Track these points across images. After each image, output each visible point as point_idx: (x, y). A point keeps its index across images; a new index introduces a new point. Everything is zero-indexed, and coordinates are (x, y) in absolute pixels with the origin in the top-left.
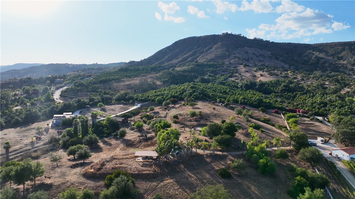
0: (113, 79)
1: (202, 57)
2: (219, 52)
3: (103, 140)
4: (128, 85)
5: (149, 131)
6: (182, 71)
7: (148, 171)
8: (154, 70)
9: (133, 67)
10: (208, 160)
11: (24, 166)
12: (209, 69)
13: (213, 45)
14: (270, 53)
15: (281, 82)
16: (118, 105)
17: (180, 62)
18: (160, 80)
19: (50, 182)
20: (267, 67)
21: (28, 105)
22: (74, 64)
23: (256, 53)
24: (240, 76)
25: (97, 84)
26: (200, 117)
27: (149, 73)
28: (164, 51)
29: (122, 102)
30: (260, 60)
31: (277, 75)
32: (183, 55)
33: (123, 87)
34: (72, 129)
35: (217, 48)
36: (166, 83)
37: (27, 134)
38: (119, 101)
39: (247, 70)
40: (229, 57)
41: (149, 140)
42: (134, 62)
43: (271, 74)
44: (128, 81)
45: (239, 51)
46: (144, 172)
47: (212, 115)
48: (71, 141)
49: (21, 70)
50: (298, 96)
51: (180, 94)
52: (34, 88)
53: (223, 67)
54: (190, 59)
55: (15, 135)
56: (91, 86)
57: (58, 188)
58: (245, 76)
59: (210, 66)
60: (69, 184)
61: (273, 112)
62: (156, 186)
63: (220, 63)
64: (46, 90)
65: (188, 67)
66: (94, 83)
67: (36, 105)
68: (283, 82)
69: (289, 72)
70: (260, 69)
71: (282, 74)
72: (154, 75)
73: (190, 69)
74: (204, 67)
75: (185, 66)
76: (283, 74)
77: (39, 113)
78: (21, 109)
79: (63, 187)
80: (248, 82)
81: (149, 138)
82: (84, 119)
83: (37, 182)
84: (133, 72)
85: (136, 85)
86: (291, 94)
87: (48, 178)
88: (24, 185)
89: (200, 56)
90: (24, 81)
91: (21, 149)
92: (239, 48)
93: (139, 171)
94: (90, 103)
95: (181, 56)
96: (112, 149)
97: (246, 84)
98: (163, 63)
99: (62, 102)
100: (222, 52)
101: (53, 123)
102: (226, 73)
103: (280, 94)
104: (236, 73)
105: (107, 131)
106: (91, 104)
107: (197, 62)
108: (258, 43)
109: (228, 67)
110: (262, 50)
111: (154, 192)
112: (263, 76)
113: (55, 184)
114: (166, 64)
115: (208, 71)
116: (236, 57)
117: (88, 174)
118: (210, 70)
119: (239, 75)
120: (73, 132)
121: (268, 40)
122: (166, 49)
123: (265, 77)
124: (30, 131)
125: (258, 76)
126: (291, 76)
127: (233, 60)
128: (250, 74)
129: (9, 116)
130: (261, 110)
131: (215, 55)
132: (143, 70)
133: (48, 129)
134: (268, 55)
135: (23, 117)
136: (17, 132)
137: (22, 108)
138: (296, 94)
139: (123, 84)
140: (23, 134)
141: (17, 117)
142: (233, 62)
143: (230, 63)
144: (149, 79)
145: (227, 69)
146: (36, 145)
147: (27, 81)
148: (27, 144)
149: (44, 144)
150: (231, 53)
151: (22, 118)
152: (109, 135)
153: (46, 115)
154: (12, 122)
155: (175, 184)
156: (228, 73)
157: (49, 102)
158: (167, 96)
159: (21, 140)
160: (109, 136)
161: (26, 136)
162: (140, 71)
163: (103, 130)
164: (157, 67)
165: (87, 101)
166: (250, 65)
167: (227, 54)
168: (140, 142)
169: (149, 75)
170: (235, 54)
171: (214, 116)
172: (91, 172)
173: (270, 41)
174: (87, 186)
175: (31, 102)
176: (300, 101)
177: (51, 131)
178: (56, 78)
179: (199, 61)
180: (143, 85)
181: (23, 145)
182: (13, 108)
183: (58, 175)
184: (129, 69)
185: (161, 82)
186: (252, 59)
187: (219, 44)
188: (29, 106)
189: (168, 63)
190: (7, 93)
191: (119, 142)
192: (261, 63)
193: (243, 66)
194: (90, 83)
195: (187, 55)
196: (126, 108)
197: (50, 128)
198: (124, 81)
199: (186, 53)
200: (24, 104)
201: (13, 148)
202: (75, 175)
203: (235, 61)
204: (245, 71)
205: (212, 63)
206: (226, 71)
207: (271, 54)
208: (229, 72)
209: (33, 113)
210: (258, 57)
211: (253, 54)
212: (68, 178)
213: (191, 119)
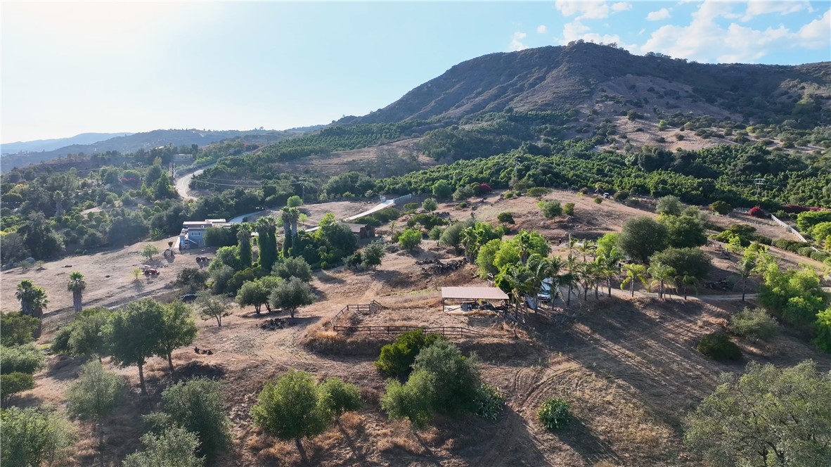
0: (311, 152)
1: (521, 100)
2: (565, 86)
3: (320, 274)
4: (348, 163)
5: (436, 252)
6: (479, 132)
7: (494, 336)
8: (406, 131)
9: (357, 127)
10: (650, 313)
11: (140, 308)
12: (544, 126)
13: (547, 72)
14: (690, 87)
15: (737, 151)
16: (337, 201)
17: (467, 112)
18: (426, 152)
19: (215, 362)
20: (690, 118)
21: (117, 205)
22: (209, 131)
23: (656, 88)
24: (624, 141)
25: (273, 161)
26: (572, 219)
27: (394, 138)
28: (425, 89)
29: (347, 196)
30: (668, 104)
31: (721, 137)
32: (472, 98)
33: (339, 167)
34: (236, 249)
35: (558, 78)
36: (442, 158)
37: (121, 265)
38: (337, 193)
39: (640, 126)
40: (590, 98)
41: (451, 271)
42: (352, 118)
43: (706, 136)
44: (349, 154)
45: (614, 85)
46: (486, 341)
47: (602, 215)
48: (239, 275)
49: (92, 146)
50: (790, 181)
51: (492, 175)
52: (127, 171)
53: (577, 120)
54: (491, 105)
55: (91, 267)
56: (261, 165)
57: (240, 378)
58: (636, 141)
59: (545, 119)
60: (270, 369)
61: (747, 214)
62: (536, 379)
63: (569, 112)
64: (155, 175)
65: (490, 123)
66: (269, 160)
67: (136, 205)
68: (740, 151)
69: (749, 129)
70: (675, 125)
71: (731, 134)
72: (410, 142)
73: (496, 126)
74: (530, 122)
75: (482, 121)
76: (735, 136)
77: (145, 222)
78: (101, 213)
79: (256, 377)
80: (653, 151)
81: (451, 265)
82: (266, 223)
83: (175, 362)
84: (357, 138)
85: (369, 163)
86: (772, 176)
87: (204, 352)
88: (141, 369)
89: (516, 99)
90: (103, 159)
91: (109, 297)
92: (612, 78)
93: (467, 337)
94: (268, 199)
95: (468, 99)
96: (351, 294)
97: (646, 156)
98: (426, 115)
99: (195, 199)
100: (573, 86)
101: (182, 241)
102: (586, 135)
103: (743, 178)
104: (613, 133)
105: (328, 253)
106: (270, 200)
107: (511, 110)
108: (658, 66)
109: (589, 120)
110: (670, 82)
111: (534, 394)
112: (685, 140)
113: (231, 368)
114: (434, 118)
115: (540, 131)
116: (607, 97)
117: (321, 343)
118: (546, 128)
119: (620, 140)
120: (238, 258)
121: (683, 58)
123: (690, 141)
124: (127, 259)
125: (670, 140)
126: (757, 138)
127: (600, 105)
128: (648, 136)
129: (73, 229)
130: (717, 209)
131: (554, 93)
132: (380, 131)
133: (172, 253)
134: (687, 92)
135: (107, 229)
136: (97, 262)
137: (103, 212)
138: (786, 177)
139: (336, 161)
140: (111, 265)
141: (92, 231)
142: (603, 108)
143: (595, 112)
144: (401, 149)
145: (589, 126)
146: (148, 289)
147: (109, 159)
148: (123, 287)
149: (167, 287)
150: (593, 88)
151: (104, 232)
152: (334, 263)
153: (161, 227)
154: (82, 242)
155: (590, 375)
156: (591, 134)
157: (167, 199)
158: (460, 180)
159: (108, 277)
160: (334, 267)
161: (120, 269)
162: (373, 133)
163: (318, 252)
164: (414, 126)
165: (259, 193)
166: (645, 114)
167: (585, 90)
168: (426, 275)
169: (398, 141)
170: (605, 91)
171: (608, 216)
172: (328, 337)
173: (688, 62)
174: (326, 376)
175: (123, 198)
176: (803, 192)
177: (179, 257)
178: (175, 151)
179: (515, 110)
180: (385, 164)
181: (114, 289)
182: (81, 210)
183: (232, 345)
184: (345, 131)
185: (429, 156)
186: (647, 102)
187: (563, 67)
188: (119, 207)
189: (440, 116)
190: (66, 177)
191: (365, 277)
192: (672, 110)
193: (629, 119)
194: (258, 160)
195: (483, 98)
196: (359, 209)
197: (178, 251)
198: (338, 156)
199: (479, 94)
200: (108, 203)
201: (90, 294)
202: (283, 347)
203: (606, 106)
204: (636, 129)
205: (549, 112)
206: (586, 132)
207: (693, 91)
208: (595, 134)
209: (130, 220)
210: (662, 97)
211: (648, 91)
212: (263, 354)
213: (549, 222)
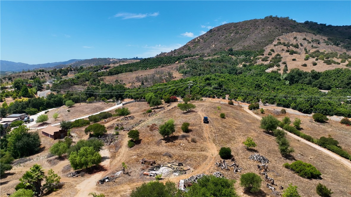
1: (238, 45)
6: (210, 61)
13: (253, 31)
17: (212, 51)
20: (322, 54)
23: (307, 38)
27: (172, 63)
28: (197, 40)
30: (312, 46)
31: (338, 63)
32: (217, 44)
35: (257, 34)
36: (184, 75)
39: (295, 58)
43: (330, 63)
45: (285, 37)
65: (219, 56)
70: (313, 57)
75: (216, 55)
76: (346, 63)
92: (285, 34)
112: (317, 65)
122: (199, 38)
125: (309, 65)
128: (298, 63)
131: (254, 42)
134: (324, 40)
144: (168, 70)
166: (299, 52)
169: (170, 65)
178: (70, 70)
186: (302, 45)
192: (314, 49)
193: (290, 54)
198: (137, 73)
203: (279, 48)
204: (292, 59)
206: (267, 60)
207: (328, 40)
210: (310, 43)
211: (303, 40)
